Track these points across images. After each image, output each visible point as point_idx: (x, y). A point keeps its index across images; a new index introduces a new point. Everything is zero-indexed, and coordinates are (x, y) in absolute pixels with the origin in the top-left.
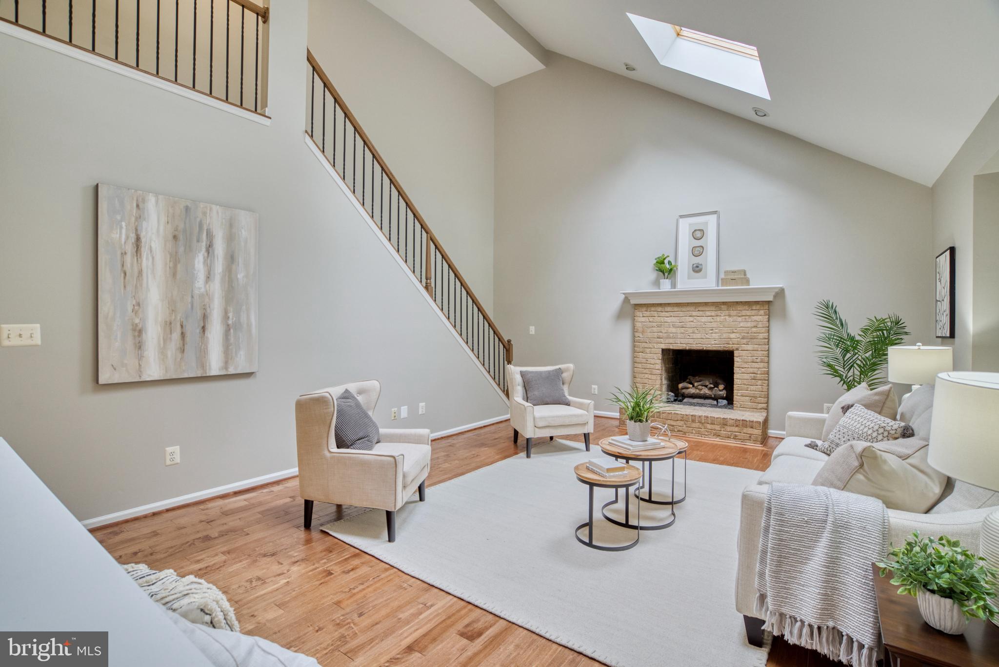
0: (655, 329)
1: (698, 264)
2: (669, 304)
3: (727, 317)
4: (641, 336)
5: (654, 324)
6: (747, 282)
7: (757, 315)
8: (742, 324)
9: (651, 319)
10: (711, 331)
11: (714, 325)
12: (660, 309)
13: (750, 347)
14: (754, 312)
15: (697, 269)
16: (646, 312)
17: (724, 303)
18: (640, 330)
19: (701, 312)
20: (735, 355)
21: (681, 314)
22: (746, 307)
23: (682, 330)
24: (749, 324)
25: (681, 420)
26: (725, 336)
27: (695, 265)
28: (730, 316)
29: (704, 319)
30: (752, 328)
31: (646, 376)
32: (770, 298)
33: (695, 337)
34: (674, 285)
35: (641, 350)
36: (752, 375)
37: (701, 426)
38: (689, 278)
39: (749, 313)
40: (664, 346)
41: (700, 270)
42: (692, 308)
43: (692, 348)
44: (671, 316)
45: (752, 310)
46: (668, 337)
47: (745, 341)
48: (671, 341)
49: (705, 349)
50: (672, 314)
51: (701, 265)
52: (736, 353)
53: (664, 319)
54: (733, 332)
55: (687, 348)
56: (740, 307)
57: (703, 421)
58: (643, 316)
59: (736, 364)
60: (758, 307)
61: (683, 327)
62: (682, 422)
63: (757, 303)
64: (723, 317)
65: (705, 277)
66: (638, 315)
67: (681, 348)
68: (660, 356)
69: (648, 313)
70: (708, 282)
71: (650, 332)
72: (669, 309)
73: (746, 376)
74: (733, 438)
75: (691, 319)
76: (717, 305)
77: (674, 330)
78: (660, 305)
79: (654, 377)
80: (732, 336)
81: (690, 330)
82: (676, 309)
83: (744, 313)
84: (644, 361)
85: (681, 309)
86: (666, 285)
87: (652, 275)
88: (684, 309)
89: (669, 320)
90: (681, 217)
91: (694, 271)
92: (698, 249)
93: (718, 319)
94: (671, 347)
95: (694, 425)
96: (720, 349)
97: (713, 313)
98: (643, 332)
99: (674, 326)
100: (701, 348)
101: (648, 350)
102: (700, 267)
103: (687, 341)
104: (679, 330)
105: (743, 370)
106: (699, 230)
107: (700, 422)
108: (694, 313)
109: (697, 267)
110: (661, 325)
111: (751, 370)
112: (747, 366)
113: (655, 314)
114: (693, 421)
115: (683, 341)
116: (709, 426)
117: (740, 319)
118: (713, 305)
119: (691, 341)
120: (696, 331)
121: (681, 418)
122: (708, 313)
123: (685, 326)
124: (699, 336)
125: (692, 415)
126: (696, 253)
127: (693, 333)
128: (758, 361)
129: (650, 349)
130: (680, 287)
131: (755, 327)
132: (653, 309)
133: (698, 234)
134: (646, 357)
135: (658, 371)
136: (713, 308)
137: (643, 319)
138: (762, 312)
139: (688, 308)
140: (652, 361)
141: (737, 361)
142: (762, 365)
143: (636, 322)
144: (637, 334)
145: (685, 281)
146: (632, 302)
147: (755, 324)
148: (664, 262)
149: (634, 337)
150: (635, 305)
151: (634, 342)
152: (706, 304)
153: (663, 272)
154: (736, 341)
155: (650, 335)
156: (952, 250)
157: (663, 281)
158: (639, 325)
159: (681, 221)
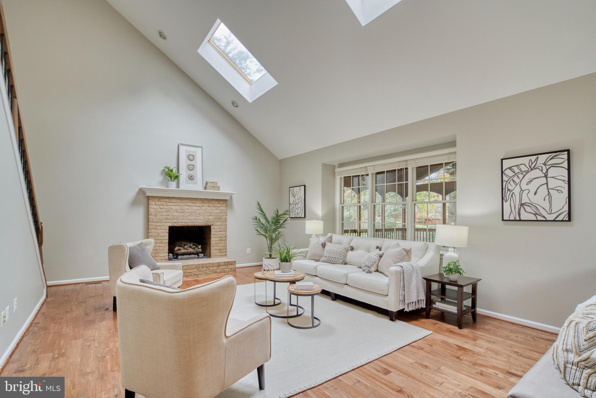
0: (164, 214)
1: (192, 175)
2: (174, 198)
3: (208, 207)
4: (154, 218)
5: (164, 210)
6: (218, 188)
7: (222, 207)
8: (215, 211)
9: (162, 207)
10: (199, 215)
11: (201, 211)
12: (168, 200)
13: (218, 224)
14: (220, 205)
15: (191, 178)
16: (158, 202)
17: (206, 199)
18: (154, 214)
19: (194, 204)
20: (212, 228)
21: (182, 204)
22: (217, 202)
23: (182, 214)
24: (218, 211)
25: (196, 268)
26: (206, 217)
27: (190, 176)
28: (209, 206)
29: (195, 208)
30: (220, 213)
31: (157, 245)
32: (228, 198)
33: (190, 218)
34: (178, 186)
35: (154, 227)
36: (220, 238)
37: (207, 269)
38: (186, 183)
39: (218, 205)
40: (170, 225)
41: (193, 179)
42: (188, 201)
43: (188, 225)
44: (175, 205)
45: (220, 204)
46: (173, 219)
47: (216, 220)
48: (175, 221)
49: (195, 225)
50: (175, 204)
51: (194, 176)
52: (212, 227)
53: (170, 207)
54: (211, 216)
55: (185, 225)
56: (214, 202)
57: (208, 266)
58: (156, 205)
59: (212, 233)
60: (222, 202)
61: (182, 212)
62: (196, 269)
63: (222, 200)
64: (206, 207)
65: (196, 183)
66: (152, 204)
67: (181, 225)
68: (167, 231)
69: (159, 203)
70: (197, 187)
71: (161, 216)
72: (174, 201)
73: (217, 239)
74: (224, 272)
75: (188, 207)
76: (203, 200)
77: (177, 214)
78: (168, 198)
79: (163, 245)
80: (210, 217)
81: (187, 214)
82: (178, 201)
83: (216, 205)
84: (156, 235)
85: (182, 201)
86: (173, 185)
87: (160, 178)
88: (183, 201)
89: (174, 207)
90: (182, 144)
91: (189, 179)
92: (192, 166)
93: (203, 208)
94: (175, 225)
95: (203, 269)
96: (204, 225)
97: (200, 205)
98: (155, 215)
99: (177, 212)
100: (193, 225)
101: (159, 227)
102: (193, 177)
103: (185, 221)
104: (180, 214)
105: (215, 236)
106: (192, 155)
107: (206, 267)
108: (190, 204)
109: (191, 177)
110: (169, 211)
111: (219, 236)
112: (217, 234)
113: (165, 203)
114: (203, 267)
115: (183, 221)
116: (211, 268)
117: (214, 208)
118: (200, 200)
119: (188, 221)
120: (191, 215)
121: (195, 267)
122: (198, 205)
123: (184, 212)
124: (192, 218)
125: (202, 264)
126: (190, 168)
127: (189, 216)
128: (223, 230)
129: (160, 227)
130: (182, 187)
131: (221, 213)
132: (163, 200)
133: (191, 158)
134: (158, 232)
135: (166, 241)
136: (200, 202)
137: (156, 207)
138: (224, 205)
139: (186, 201)
140: (163, 235)
141: (212, 230)
142: (224, 233)
143: (151, 208)
144: (150, 217)
145: (185, 185)
146: (148, 194)
147: (220, 211)
148: (172, 171)
149: (148, 219)
150: (148, 196)
151: (149, 222)
152: (197, 199)
153: (171, 177)
154: (212, 220)
155: (160, 217)
156: (305, 186)
157: (170, 182)
158: (151, 211)
159: (181, 147)
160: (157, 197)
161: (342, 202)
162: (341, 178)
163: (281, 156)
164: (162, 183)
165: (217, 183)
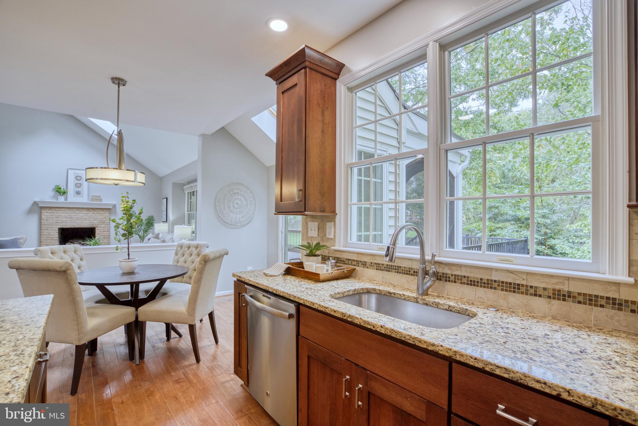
0: (55, 219)
2: (63, 208)
4: (45, 222)
5: (54, 216)
6: (101, 200)
7: (106, 214)
8: (99, 217)
9: (52, 214)
10: (85, 220)
11: (87, 217)
12: (57, 209)
13: (102, 226)
14: (104, 212)
17: (91, 208)
18: (45, 219)
19: (80, 212)
21: (70, 212)
22: (101, 210)
23: (70, 219)
24: (102, 217)
26: (91, 221)
28: (94, 213)
29: (82, 215)
31: (49, 241)
32: (111, 207)
33: (77, 222)
34: (66, 199)
35: (46, 229)
36: (104, 237)
38: (74, 197)
39: (102, 213)
40: (60, 227)
41: (80, 194)
42: (75, 210)
43: (76, 227)
46: (62, 222)
47: (100, 223)
48: (64, 224)
49: (82, 227)
50: (64, 212)
52: (96, 229)
53: (60, 214)
55: (73, 227)
56: (98, 210)
59: (96, 233)
60: (106, 210)
63: (106, 209)
64: (91, 214)
65: (82, 197)
66: (44, 212)
67: (69, 227)
68: (57, 231)
69: (50, 211)
70: (84, 199)
71: (51, 220)
72: (63, 210)
75: (75, 214)
76: (88, 209)
77: (66, 219)
78: (58, 208)
79: (54, 241)
80: (95, 221)
81: (75, 219)
82: (67, 210)
83: (100, 212)
84: (48, 234)
86: (62, 199)
87: (52, 194)
88: (71, 210)
89: (63, 214)
90: (70, 169)
91: (77, 194)
92: (79, 184)
93: (89, 215)
94: (64, 227)
96: (89, 227)
97: (86, 212)
98: (47, 220)
99: (66, 217)
100: (80, 227)
102: (80, 192)
103: (73, 224)
104: (68, 219)
105: (99, 235)
106: (79, 176)
108: (77, 212)
109: (78, 192)
110: (58, 217)
111: (103, 235)
112: (101, 233)
113: (55, 212)
115: (70, 224)
117: (98, 215)
119: (75, 224)
120: (77, 220)
122: (84, 212)
123: (72, 217)
124: (79, 222)
126: (78, 186)
129: (51, 228)
130: (69, 200)
132: (53, 209)
133: (79, 178)
134: (49, 232)
136: (86, 210)
137: (47, 214)
138: (108, 212)
139: (73, 210)
140: (53, 234)
141: (97, 231)
142: (107, 232)
143: (43, 215)
144: (42, 221)
145: (72, 198)
146: (40, 205)
147: (104, 217)
148: (60, 188)
149: (41, 222)
150: (41, 207)
151: (41, 225)
152: (83, 208)
153: (60, 193)
154: (96, 224)
155: (51, 222)
156: (167, 198)
157: (59, 197)
158: (43, 217)
159: (69, 171)
160: (48, 207)
161: (189, 210)
162: (188, 193)
163: (161, 175)
164: (54, 197)
165: (100, 196)
